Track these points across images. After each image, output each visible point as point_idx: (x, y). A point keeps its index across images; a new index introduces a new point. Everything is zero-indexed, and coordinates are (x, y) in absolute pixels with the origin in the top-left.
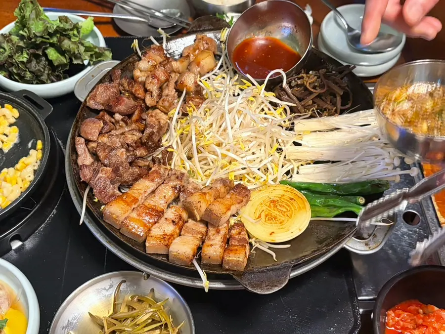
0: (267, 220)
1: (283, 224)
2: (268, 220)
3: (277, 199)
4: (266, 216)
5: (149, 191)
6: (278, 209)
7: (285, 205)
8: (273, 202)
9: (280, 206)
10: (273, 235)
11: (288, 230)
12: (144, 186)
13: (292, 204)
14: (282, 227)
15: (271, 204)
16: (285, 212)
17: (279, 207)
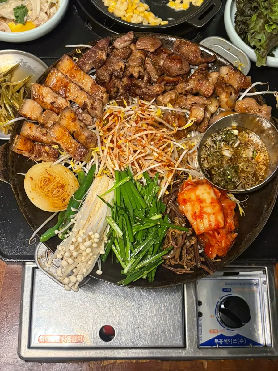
0: (46, 178)
1: (41, 189)
2: (45, 180)
3: (65, 191)
4: (49, 179)
5: (83, 86)
6: (55, 189)
7: (58, 194)
8: (63, 186)
9: (59, 191)
10: (30, 180)
11: (33, 190)
12: (88, 82)
13: (59, 199)
14: (37, 187)
15: (60, 185)
16: (52, 193)
17: (57, 189)
